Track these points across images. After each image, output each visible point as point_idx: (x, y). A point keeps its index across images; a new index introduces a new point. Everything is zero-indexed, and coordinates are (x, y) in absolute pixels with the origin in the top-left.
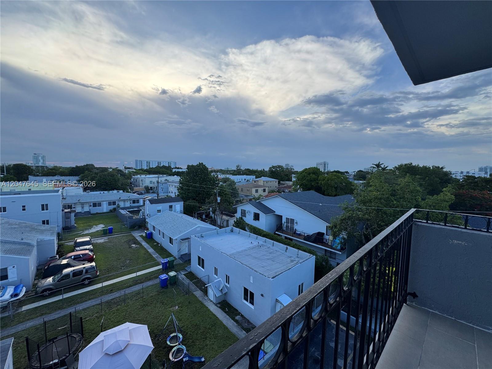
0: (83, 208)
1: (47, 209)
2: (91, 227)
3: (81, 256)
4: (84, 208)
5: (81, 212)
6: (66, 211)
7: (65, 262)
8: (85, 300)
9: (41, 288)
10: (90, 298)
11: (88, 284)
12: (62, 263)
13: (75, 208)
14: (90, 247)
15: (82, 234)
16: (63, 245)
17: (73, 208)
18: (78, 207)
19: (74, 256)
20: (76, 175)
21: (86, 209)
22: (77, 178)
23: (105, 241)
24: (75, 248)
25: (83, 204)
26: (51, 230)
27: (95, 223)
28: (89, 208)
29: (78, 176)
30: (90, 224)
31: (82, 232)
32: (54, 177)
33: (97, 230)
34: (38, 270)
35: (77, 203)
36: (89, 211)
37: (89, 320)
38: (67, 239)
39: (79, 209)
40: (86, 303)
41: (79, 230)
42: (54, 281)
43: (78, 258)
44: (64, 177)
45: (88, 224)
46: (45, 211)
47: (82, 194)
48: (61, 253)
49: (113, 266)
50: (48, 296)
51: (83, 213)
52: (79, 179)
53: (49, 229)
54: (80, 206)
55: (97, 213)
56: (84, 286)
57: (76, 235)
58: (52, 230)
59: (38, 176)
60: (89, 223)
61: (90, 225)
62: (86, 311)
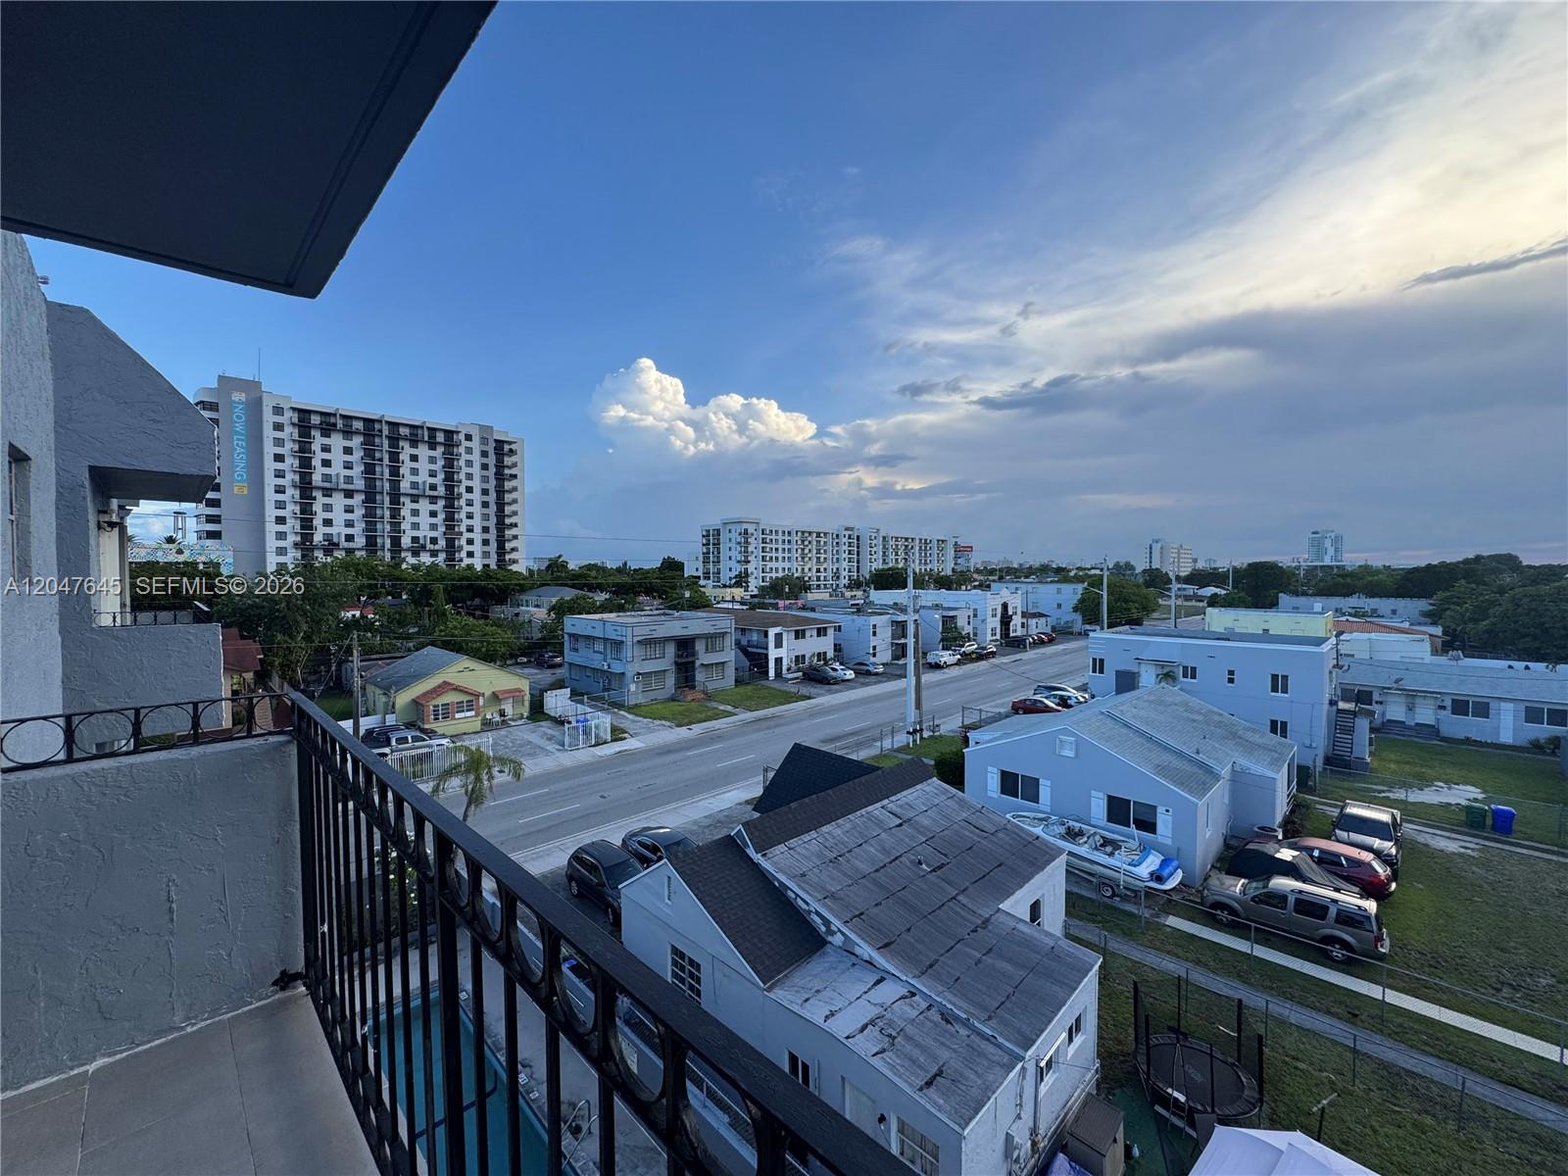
0: (1410, 709)
1: (1285, 691)
2: (1424, 782)
3: (1344, 862)
4: (1417, 710)
5: (1404, 722)
6: (1342, 705)
7: (1286, 854)
8: (1313, 1002)
9: (1212, 894)
10: (1333, 1010)
11: (1341, 962)
12: (1278, 855)
13: (1381, 703)
14: (1389, 847)
15: (1383, 795)
16: (1307, 806)
17: (1377, 702)
18: (1394, 702)
19: (1322, 851)
20: (1420, 596)
21: (1425, 715)
22: (1423, 604)
23: (1462, 850)
24: (1334, 830)
25: (1412, 697)
26: (1276, 752)
27: (1446, 775)
28: (1436, 714)
29: (1431, 597)
30: (1423, 770)
31: (1385, 788)
32: (1347, 599)
33: (1445, 800)
34: (1227, 845)
35: (1389, 688)
36: (1433, 726)
37: (1302, 1071)
38: (1329, 796)
39: (1396, 711)
40: (1314, 1014)
41: (1376, 780)
42: (1245, 895)
43: (1329, 863)
44: (1377, 600)
45: (1417, 769)
46: (1279, 694)
47: (1427, 661)
48: (1293, 829)
49: (1461, 957)
50: (1226, 925)
51: (1409, 728)
52: (1431, 608)
53: (1273, 746)
54: (1402, 700)
55: (1468, 741)
56: (1324, 959)
57: (1363, 793)
58: (1279, 751)
59: (1304, 594)
60: (1422, 766)
61: (1423, 773)
62: (1304, 1040)
